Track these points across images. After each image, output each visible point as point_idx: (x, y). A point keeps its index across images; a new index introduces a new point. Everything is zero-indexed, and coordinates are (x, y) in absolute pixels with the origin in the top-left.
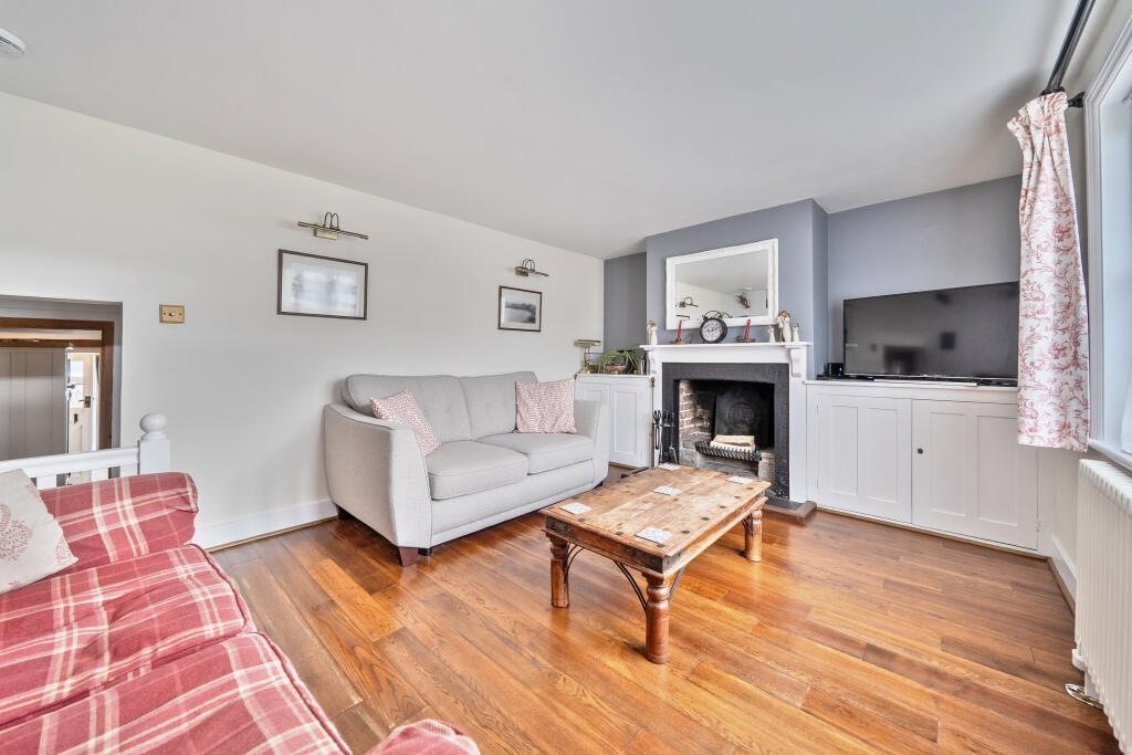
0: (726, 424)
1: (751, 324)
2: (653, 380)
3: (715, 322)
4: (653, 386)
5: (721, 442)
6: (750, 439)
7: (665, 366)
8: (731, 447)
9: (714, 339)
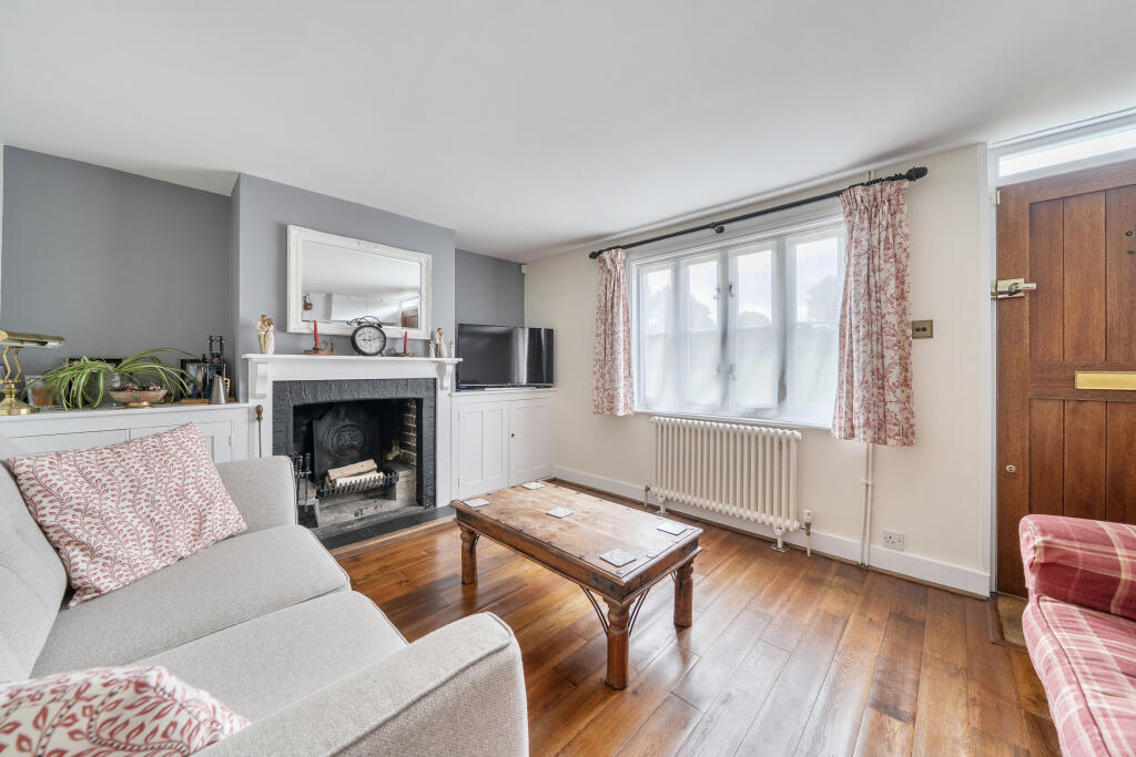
0: (329, 454)
1: (408, 336)
2: (259, 410)
3: (373, 330)
4: (259, 419)
5: (342, 476)
6: (370, 464)
7: (279, 387)
8: (358, 479)
9: (374, 351)
